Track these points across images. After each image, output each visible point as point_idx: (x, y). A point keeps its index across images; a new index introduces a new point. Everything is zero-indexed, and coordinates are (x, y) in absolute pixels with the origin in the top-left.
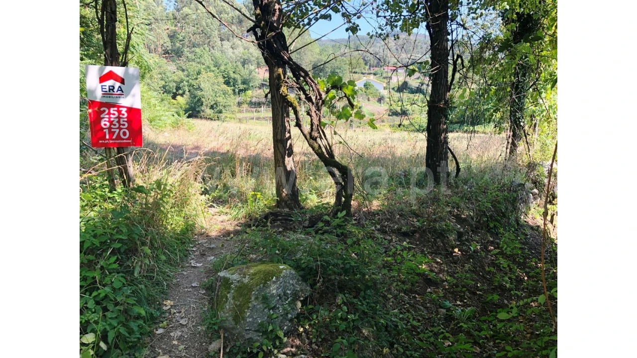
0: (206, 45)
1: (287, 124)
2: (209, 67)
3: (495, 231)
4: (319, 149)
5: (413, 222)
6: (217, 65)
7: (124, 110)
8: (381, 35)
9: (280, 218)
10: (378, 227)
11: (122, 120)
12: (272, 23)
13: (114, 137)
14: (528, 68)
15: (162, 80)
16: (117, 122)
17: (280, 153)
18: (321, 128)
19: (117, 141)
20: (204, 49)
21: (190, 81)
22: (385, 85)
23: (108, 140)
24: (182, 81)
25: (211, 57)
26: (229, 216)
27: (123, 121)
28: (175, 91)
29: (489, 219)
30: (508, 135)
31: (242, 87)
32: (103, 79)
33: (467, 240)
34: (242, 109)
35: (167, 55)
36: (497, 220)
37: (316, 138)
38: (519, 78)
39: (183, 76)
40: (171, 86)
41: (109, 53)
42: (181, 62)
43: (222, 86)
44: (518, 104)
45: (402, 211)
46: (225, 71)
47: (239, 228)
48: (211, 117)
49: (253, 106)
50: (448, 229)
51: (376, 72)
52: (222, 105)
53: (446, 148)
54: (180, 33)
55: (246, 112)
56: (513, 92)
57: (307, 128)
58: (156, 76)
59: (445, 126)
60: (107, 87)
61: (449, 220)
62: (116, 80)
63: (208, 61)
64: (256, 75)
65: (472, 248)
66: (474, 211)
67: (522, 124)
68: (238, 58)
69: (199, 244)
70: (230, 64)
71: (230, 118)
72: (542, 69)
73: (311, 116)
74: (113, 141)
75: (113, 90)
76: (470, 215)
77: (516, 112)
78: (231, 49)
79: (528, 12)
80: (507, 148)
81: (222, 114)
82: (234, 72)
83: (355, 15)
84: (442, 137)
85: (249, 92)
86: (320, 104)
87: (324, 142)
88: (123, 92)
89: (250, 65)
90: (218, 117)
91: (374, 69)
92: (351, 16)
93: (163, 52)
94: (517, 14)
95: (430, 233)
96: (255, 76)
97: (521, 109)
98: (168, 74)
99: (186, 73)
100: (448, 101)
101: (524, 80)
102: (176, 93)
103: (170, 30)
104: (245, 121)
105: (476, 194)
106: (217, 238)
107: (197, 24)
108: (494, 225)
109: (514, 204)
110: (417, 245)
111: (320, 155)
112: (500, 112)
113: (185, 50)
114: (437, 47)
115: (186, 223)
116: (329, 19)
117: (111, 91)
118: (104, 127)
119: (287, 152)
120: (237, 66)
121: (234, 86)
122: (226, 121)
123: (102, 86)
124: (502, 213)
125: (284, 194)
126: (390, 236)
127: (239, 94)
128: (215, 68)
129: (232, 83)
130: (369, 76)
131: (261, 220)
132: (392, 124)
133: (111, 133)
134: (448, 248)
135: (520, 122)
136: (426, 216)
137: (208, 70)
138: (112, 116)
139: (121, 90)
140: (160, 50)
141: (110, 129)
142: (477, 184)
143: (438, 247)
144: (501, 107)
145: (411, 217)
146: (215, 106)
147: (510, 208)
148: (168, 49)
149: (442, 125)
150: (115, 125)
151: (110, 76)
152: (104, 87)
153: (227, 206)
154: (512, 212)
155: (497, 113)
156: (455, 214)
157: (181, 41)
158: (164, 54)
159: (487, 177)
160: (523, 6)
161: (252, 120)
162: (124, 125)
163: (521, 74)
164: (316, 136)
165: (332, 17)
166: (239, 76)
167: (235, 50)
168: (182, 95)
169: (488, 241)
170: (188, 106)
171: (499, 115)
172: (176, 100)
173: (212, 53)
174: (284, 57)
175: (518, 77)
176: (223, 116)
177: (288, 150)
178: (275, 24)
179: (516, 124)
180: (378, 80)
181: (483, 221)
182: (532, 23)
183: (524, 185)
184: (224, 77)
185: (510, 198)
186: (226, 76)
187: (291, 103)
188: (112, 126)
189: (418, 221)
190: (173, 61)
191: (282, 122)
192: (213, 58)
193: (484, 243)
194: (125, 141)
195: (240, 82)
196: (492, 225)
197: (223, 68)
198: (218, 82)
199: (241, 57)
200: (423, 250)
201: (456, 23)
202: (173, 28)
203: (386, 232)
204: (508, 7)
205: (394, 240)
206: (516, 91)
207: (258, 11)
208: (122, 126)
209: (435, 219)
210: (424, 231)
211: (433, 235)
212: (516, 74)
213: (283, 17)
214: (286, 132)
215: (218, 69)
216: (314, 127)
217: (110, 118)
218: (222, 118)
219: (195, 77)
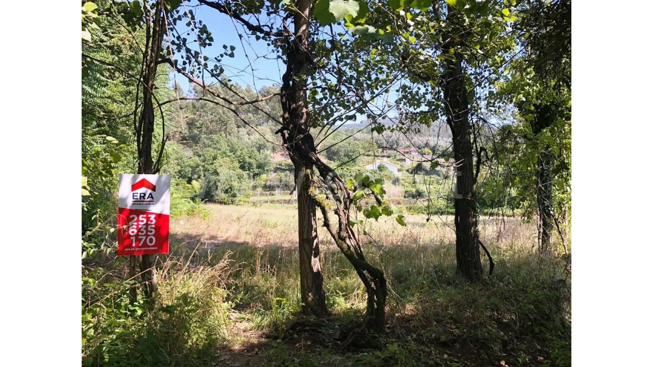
0: (223, 132)
1: (313, 222)
2: (225, 153)
3: (541, 336)
4: (348, 250)
5: (451, 329)
6: (233, 150)
7: (152, 217)
8: (401, 128)
9: (308, 328)
10: (414, 336)
11: (149, 226)
12: (300, 125)
13: (140, 245)
14: (551, 156)
15: (178, 165)
16: (145, 229)
17: (306, 253)
18: (349, 228)
19: (143, 249)
20: (221, 135)
21: (206, 166)
22: (399, 167)
23: (134, 247)
24: (198, 166)
25: (228, 142)
26: (252, 324)
27: (151, 228)
28: (190, 175)
29: (534, 323)
30: (539, 224)
31: (256, 171)
32: (135, 187)
33: (513, 350)
34: (256, 193)
35: (185, 141)
36: (542, 325)
37: (345, 238)
38: (543, 167)
39: (199, 161)
40: (187, 171)
41: (143, 162)
42: (198, 148)
43: (237, 170)
44: (545, 192)
45: (438, 316)
46: (240, 156)
47: (263, 340)
48: (225, 201)
49: (267, 190)
50: (491, 337)
51: (389, 154)
52: (237, 189)
53: (477, 243)
54: (198, 120)
55: (260, 195)
56: (539, 181)
57: (335, 227)
58: (172, 162)
59: (474, 220)
60: (139, 195)
61: (490, 326)
62: (148, 188)
63: (224, 147)
64: (272, 159)
65: (520, 360)
66: (515, 314)
67: (551, 212)
68: (254, 144)
69: (221, 361)
70: (246, 149)
71: (244, 201)
72: (565, 156)
73: (339, 215)
74: (139, 249)
75: (144, 197)
76: (513, 319)
77: (544, 200)
78: (247, 135)
79: (546, 103)
80: (539, 239)
81: (235, 198)
82: (249, 157)
83: (380, 115)
84: (472, 231)
85: (264, 176)
86: (348, 203)
87: (353, 242)
88: (153, 199)
89: (266, 150)
90: (232, 201)
91: (387, 152)
92: (376, 117)
93: (181, 139)
94: (535, 105)
95: (472, 343)
96: (270, 160)
97: (549, 197)
98: (185, 160)
99: (202, 158)
100: (475, 193)
101: (549, 168)
102: (191, 177)
103: (189, 118)
104: (259, 205)
105: (515, 293)
106: (241, 353)
107: (214, 113)
108: (540, 330)
109: (557, 305)
110: (459, 358)
111: (349, 256)
112: (527, 200)
113: (202, 136)
114: (460, 140)
115: (209, 336)
116: (354, 119)
117: (142, 198)
118: (132, 234)
119: (313, 252)
120: (252, 151)
121: (249, 170)
122: (239, 205)
123: (133, 194)
124: (547, 315)
125: (310, 299)
126: (428, 347)
127: (254, 178)
128: (231, 154)
129: (247, 168)
130: (382, 158)
131: (287, 331)
132: (409, 206)
133: (138, 240)
134: (493, 361)
135: (549, 211)
136: (465, 321)
137: (224, 155)
138: (140, 223)
139: (152, 197)
140: (177, 136)
141: (137, 236)
142: (514, 281)
143: (482, 360)
144: (528, 195)
145: (448, 324)
146: (229, 190)
147: (554, 309)
148: (186, 135)
149: (471, 218)
150: (142, 232)
151: (143, 183)
152: (135, 195)
153: (248, 311)
154: (556, 313)
155: (524, 202)
156: (496, 318)
157: (198, 128)
158: (182, 140)
159: (523, 273)
160: (540, 98)
161: (266, 204)
162: (151, 232)
163: (545, 162)
164: (345, 236)
165: (357, 118)
166: (255, 160)
167: (251, 136)
168: (196, 180)
169: (536, 350)
170: (202, 191)
171: (527, 204)
172: (191, 184)
173: (228, 140)
174: (312, 158)
175: (542, 165)
176: (237, 199)
177: (314, 249)
178: (303, 127)
179: (545, 213)
180: (391, 162)
181: (527, 325)
182: (550, 113)
183: (565, 281)
184: (240, 162)
185: (553, 297)
186: (241, 160)
187: (320, 203)
188: (140, 233)
189: (457, 328)
190: (191, 147)
191: (309, 221)
192: (229, 143)
193: (532, 352)
194: (151, 248)
195: (255, 166)
196: (537, 330)
197: (238, 153)
198: (234, 167)
199: (257, 143)
200: (466, 364)
201: (476, 117)
202: (193, 116)
203: (423, 342)
204: (524, 99)
205: (433, 352)
206: (541, 179)
207: (287, 115)
208: (149, 233)
209: (475, 325)
210: (465, 340)
211: (475, 346)
212: (540, 163)
213: (311, 119)
214: (312, 231)
215: (234, 154)
216: (343, 227)
217: (138, 225)
218: (237, 201)
219: (211, 162)
